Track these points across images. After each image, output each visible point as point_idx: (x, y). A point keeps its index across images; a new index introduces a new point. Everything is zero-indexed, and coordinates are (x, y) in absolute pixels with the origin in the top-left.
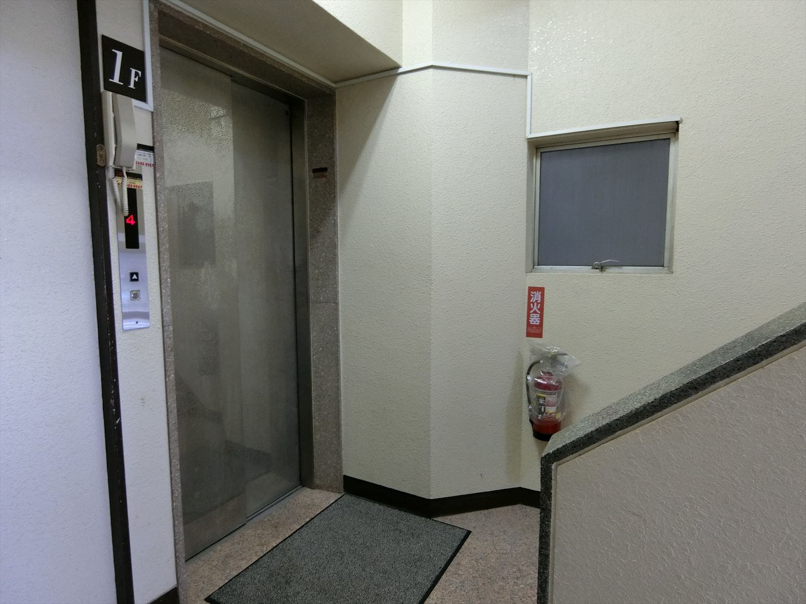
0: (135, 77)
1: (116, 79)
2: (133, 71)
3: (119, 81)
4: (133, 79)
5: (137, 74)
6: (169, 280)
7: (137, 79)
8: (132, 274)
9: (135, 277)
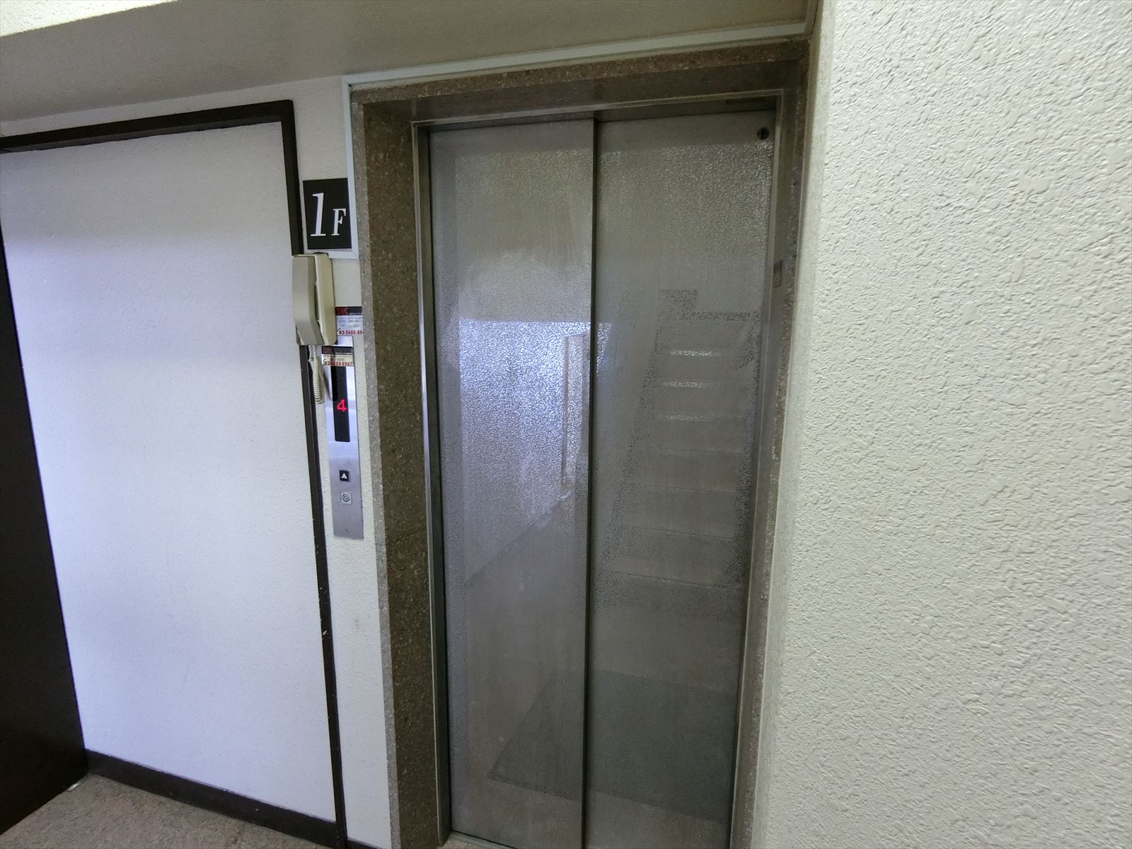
0: (339, 219)
1: (318, 233)
2: (337, 211)
3: (322, 233)
4: (337, 221)
5: (341, 213)
6: (381, 486)
7: (341, 222)
8: (341, 473)
9: (344, 476)
